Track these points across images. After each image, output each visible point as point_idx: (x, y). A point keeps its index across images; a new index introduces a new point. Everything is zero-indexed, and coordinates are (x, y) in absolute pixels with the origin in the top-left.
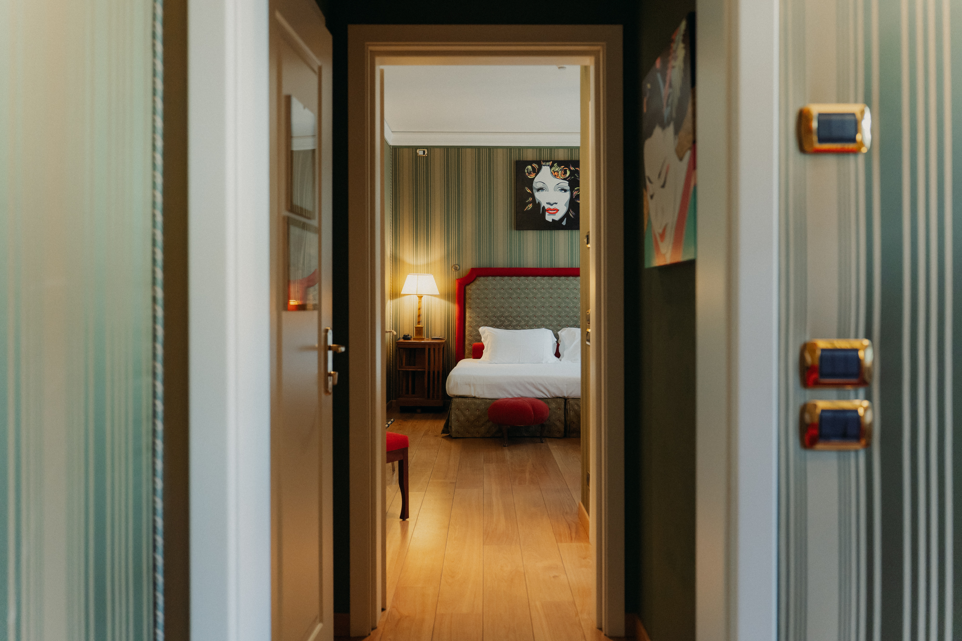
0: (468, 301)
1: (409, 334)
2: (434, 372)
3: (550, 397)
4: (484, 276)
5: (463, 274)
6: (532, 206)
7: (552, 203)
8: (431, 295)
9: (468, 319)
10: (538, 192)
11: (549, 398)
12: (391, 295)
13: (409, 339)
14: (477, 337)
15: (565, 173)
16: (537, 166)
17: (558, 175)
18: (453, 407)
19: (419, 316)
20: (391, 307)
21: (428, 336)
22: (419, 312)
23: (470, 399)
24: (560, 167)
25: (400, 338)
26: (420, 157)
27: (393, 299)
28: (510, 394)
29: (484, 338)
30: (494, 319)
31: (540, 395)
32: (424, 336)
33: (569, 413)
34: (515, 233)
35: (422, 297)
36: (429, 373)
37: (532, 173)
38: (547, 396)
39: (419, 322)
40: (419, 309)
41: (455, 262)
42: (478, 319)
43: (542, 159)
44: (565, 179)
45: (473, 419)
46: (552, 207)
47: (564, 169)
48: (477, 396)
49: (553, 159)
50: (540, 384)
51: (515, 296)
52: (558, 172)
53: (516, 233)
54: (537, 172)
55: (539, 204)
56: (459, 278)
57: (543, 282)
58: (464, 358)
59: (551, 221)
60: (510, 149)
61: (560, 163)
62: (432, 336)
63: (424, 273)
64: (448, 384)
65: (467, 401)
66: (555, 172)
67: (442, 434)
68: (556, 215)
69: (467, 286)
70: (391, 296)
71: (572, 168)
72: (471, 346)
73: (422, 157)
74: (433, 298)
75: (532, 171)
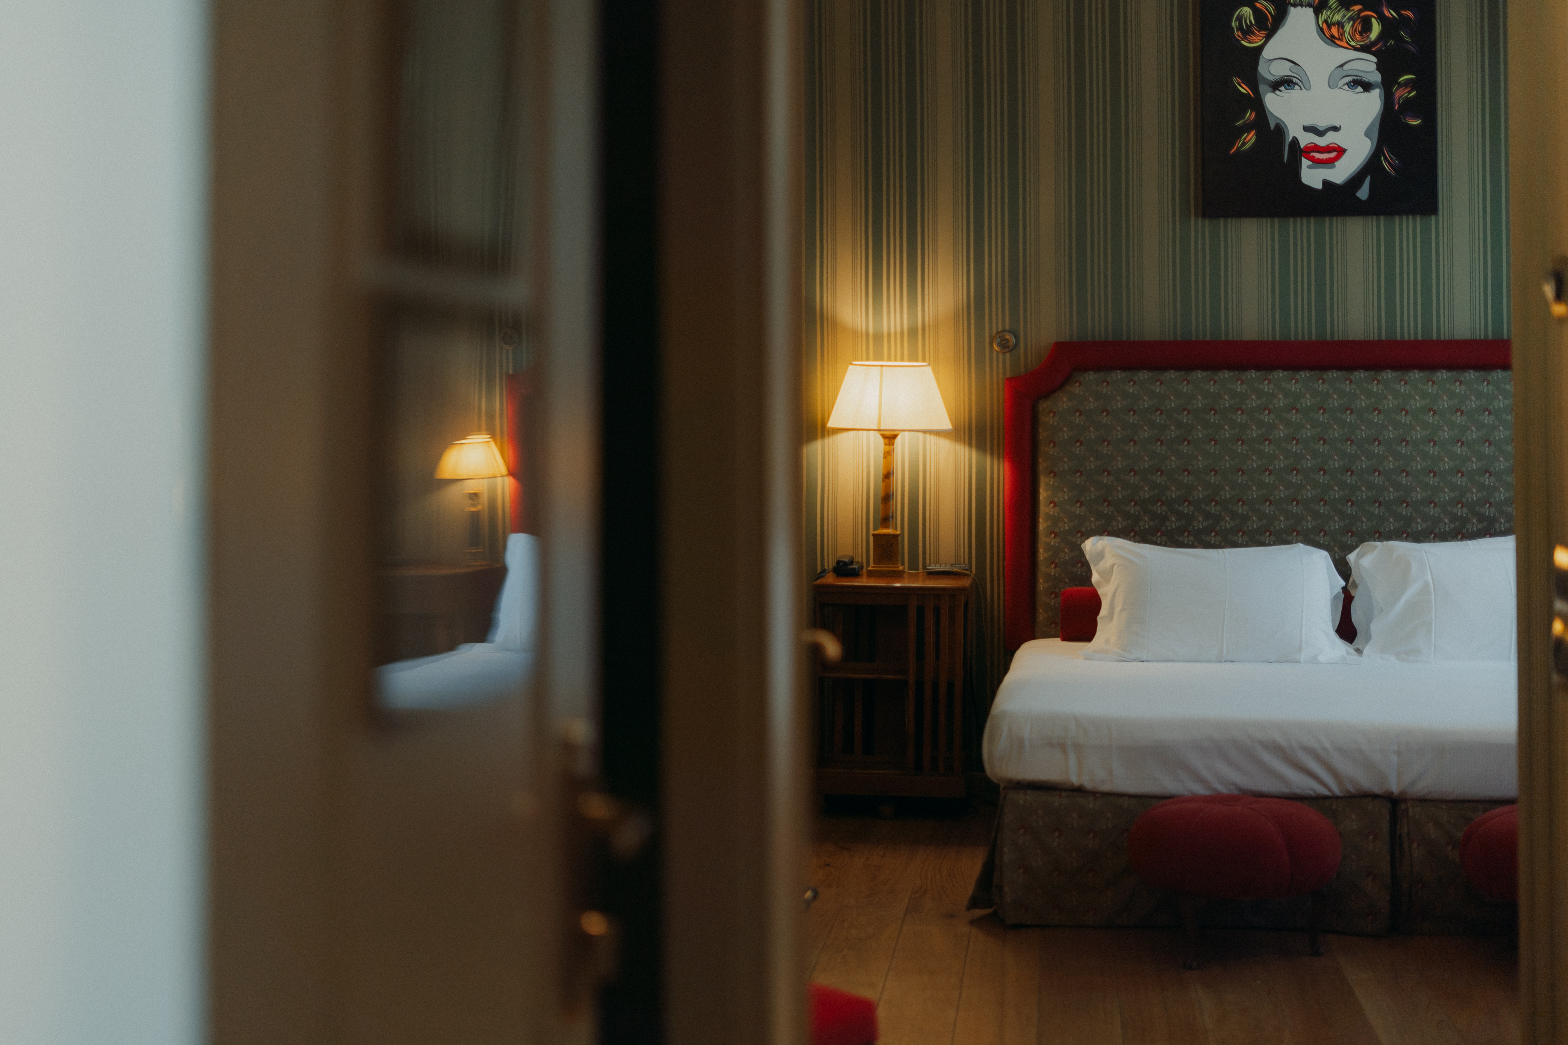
0: (1047, 450)
1: (852, 557)
3: (1340, 794)
4: (1097, 369)
5: (1029, 361)
6: (1254, 137)
7: (1322, 124)
8: (925, 432)
9: (1047, 510)
10: (1274, 90)
11: (1337, 798)
13: (855, 574)
14: (1075, 571)
15: (1367, 27)
16: (1271, 9)
17: (1343, 34)
18: (1006, 821)
19: (887, 499)
21: (913, 565)
22: (887, 486)
23: (1064, 794)
24: (1347, 9)
25: (824, 571)
28: (1203, 781)
29: (1100, 574)
30: (1132, 509)
32: (903, 564)
33: (1407, 850)
34: (1200, 228)
35: (895, 436)
36: (920, 687)
37: (1255, 29)
38: (1329, 789)
39: (886, 519)
40: (887, 477)
41: (1004, 325)
42: (1077, 510)
44: (1365, 49)
45: (1075, 865)
46: (1322, 142)
47: (1362, 14)
48: (1088, 785)
50: (1303, 747)
51: (1199, 433)
52: (1340, 25)
53: (1203, 227)
54: (1271, 25)
55: (1280, 130)
56: (1016, 374)
57: (1293, 387)
58: (1033, 638)
59: (1319, 186)
62: (928, 562)
63: (902, 360)
64: (990, 741)
65: (1057, 802)
66: (1332, 27)
67: (968, 909)
68: (1334, 166)
69: (1041, 401)
71: (1389, 13)
72: (1056, 597)
74: (932, 439)
75: (1253, 22)
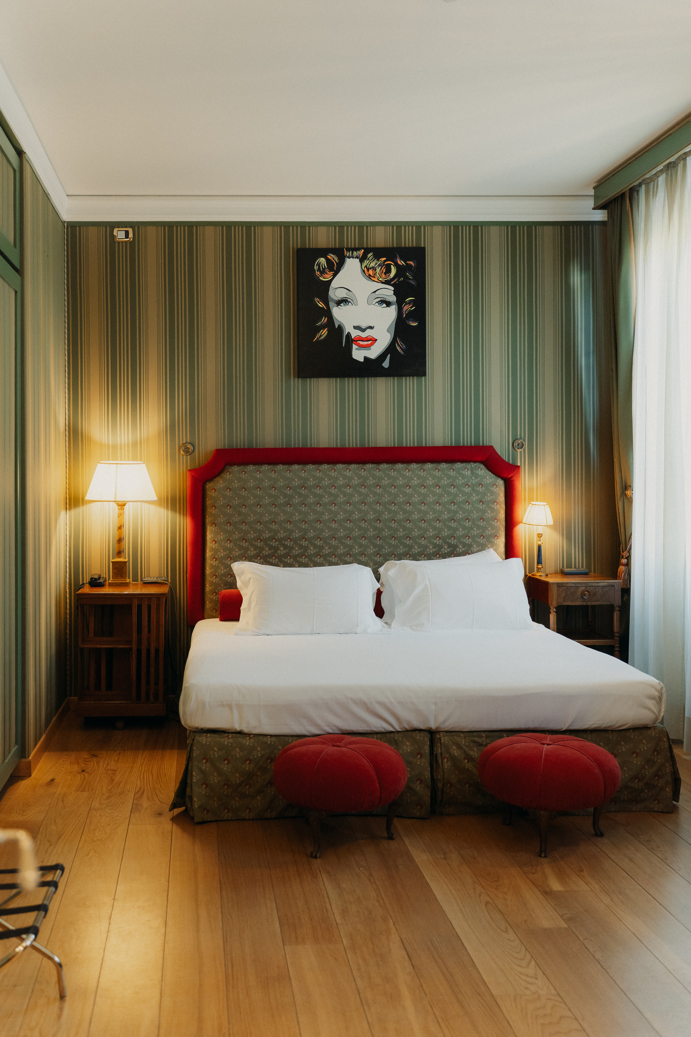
0: (210, 511)
1: (100, 575)
2: (148, 651)
3: (400, 730)
4: (239, 464)
5: (201, 461)
6: (327, 332)
7: (364, 326)
8: (142, 502)
9: (211, 545)
10: (338, 306)
11: (398, 732)
12: (68, 501)
13: (101, 585)
14: (226, 579)
15: (388, 271)
16: (336, 259)
17: (375, 274)
18: (195, 755)
19: (120, 540)
20: (68, 524)
21: (135, 579)
22: (120, 534)
23: (231, 736)
24: (378, 260)
25: (83, 584)
26: (119, 242)
27: (70, 509)
28: (317, 725)
29: (242, 582)
30: (259, 544)
31: (377, 725)
32: (129, 578)
33: (440, 763)
34: (296, 384)
35: (125, 505)
36: (139, 651)
37: (327, 271)
38: (395, 729)
39: (119, 553)
40: (120, 528)
41: (186, 439)
42: (228, 545)
43: (345, 246)
44: (387, 283)
45: (238, 781)
46: (364, 335)
47: (386, 263)
48: (246, 730)
49: (365, 246)
50: (379, 703)
51: (296, 500)
52: (374, 269)
53: (298, 383)
54: (336, 268)
55: (341, 329)
56: (192, 468)
57: (348, 473)
58: (205, 618)
59: (362, 360)
60: (286, 226)
61: (378, 253)
62: (143, 576)
63: (129, 460)
64: (184, 704)
65: (226, 741)
66: (370, 270)
67: (171, 809)
68: (371, 349)
69: (208, 483)
70: (68, 503)
71: (401, 262)
72: (216, 595)
73: (122, 242)
74: (145, 505)
75: (326, 267)
